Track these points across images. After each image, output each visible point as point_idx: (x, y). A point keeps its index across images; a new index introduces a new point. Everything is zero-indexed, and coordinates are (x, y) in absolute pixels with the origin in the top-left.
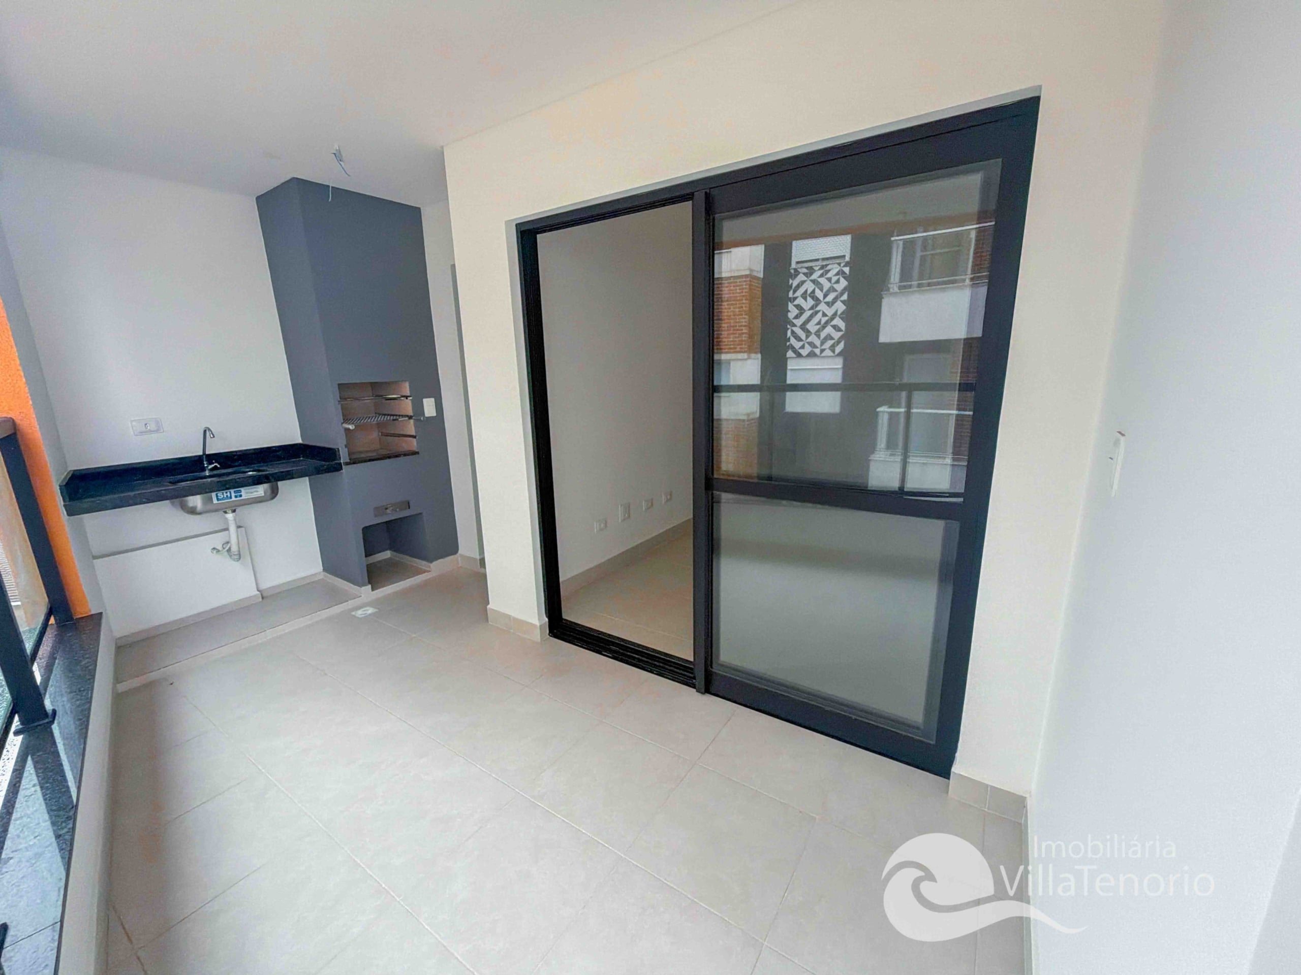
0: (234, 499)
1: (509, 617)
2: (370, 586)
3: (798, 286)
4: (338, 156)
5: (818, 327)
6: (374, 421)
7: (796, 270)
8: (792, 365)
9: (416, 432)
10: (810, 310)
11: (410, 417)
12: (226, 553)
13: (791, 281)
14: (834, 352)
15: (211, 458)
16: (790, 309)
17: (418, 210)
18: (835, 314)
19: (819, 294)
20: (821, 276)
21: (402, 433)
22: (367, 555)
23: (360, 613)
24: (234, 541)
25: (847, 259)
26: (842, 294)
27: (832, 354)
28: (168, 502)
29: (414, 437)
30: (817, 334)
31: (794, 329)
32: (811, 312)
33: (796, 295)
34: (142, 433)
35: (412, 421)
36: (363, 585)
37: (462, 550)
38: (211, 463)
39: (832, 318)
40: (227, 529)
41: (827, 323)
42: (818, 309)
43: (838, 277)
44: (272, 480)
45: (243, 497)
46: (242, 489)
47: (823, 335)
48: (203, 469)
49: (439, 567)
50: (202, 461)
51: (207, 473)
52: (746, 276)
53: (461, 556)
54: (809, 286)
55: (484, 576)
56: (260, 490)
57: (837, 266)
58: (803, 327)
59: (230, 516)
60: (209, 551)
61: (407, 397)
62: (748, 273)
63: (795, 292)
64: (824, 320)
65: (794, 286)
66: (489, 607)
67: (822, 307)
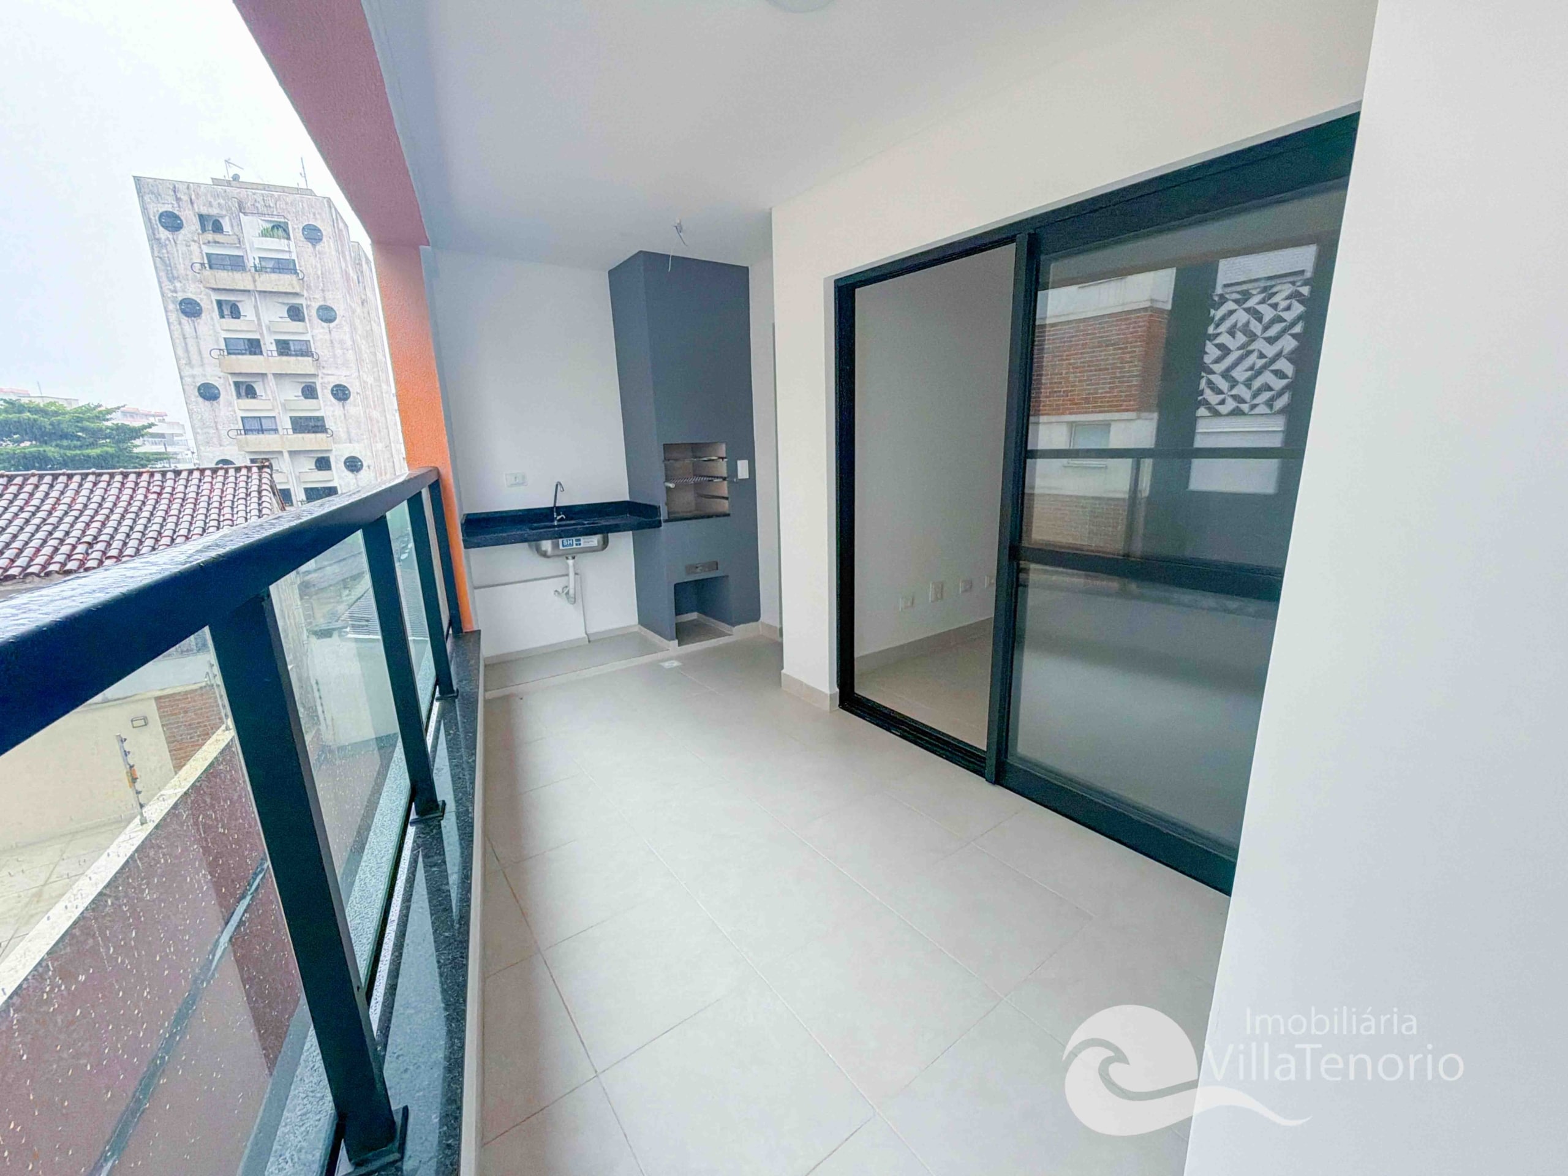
0: (575, 546)
1: (801, 683)
2: (676, 641)
3: (1223, 319)
4: (679, 228)
5: (1250, 373)
6: (691, 481)
7: (1221, 296)
8: (1202, 427)
9: (729, 493)
10: (1239, 349)
11: (724, 479)
12: (564, 596)
13: (1213, 312)
14: (1271, 407)
15: (559, 509)
16: (1207, 350)
17: (747, 269)
18: (1278, 355)
19: (1256, 327)
20: (1262, 302)
21: (716, 494)
22: (678, 612)
23: (666, 665)
24: (572, 586)
25: (1308, 275)
26: (1293, 324)
27: (1268, 411)
28: (526, 544)
29: (727, 498)
30: (1248, 384)
31: (1211, 377)
32: (1241, 352)
33: (1219, 330)
34: (512, 485)
35: (726, 482)
36: (673, 639)
37: (764, 617)
38: (558, 514)
39: (1273, 360)
40: (567, 575)
41: (1265, 367)
42: (1250, 348)
43: (1288, 302)
44: (605, 531)
45: (582, 546)
46: (582, 538)
47: (1257, 384)
48: (553, 520)
49: (740, 633)
50: (553, 512)
51: (556, 523)
52: (1145, 309)
53: (762, 623)
54: (1241, 317)
55: (780, 645)
56: (595, 540)
57: (1290, 285)
58: (1226, 375)
59: (571, 562)
60: (553, 593)
61: (723, 458)
62: (1148, 304)
63: (1217, 326)
64: (1260, 363)
65: (1217, 318)
66: (783, 671)
67: (1260, 345)
